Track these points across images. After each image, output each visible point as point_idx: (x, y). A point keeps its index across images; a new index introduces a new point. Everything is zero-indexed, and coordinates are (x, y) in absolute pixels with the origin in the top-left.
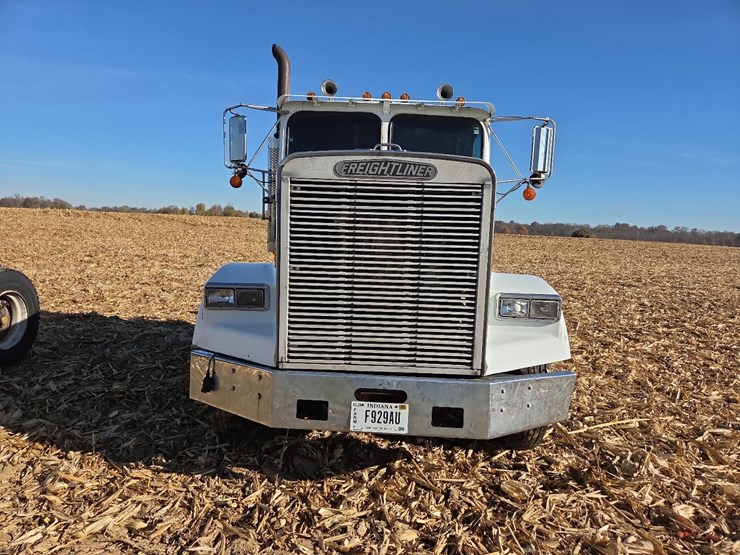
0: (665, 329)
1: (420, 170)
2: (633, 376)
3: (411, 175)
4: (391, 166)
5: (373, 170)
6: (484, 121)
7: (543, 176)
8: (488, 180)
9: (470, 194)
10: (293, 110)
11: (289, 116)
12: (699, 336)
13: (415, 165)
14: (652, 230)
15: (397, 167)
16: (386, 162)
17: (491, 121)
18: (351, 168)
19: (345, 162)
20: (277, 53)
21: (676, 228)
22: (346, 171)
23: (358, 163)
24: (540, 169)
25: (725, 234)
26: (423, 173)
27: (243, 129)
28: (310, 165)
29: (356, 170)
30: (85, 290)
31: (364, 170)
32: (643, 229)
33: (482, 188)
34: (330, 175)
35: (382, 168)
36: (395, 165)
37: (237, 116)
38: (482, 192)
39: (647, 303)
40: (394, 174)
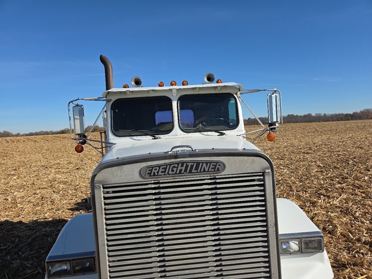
0: (339, 185)
1: (211, 167)
2: (339, 230)
3: (204, 171)
4: (187, 166)
5: (173, 171)
6: (236, 94)
7: (277, 124)
8: (267, 168)
9: (254, 180)
10: (114, 98)
11: (112, 102)
12: (359, 188)
13: (207, 163)
14: (305, 116)
15: (192, 166)
16: (183, 164)
17: (241, 94)
18: (153, 171)
19: (148, 167)
20: (103, 60)
21: (316, 114)
22: (150, 174)
23: (159, 167)
24: (275, 120)
25: (340, 115)
26: (215, 168)
27: (81, 114)
28: (119, 173)
29: (158, 172)
30: (6, 199)
31: (165, 172)
32: (301, 116)
33: (263, 175)
34: (137, 178)
35: (180, 168)
36: (190, 165)
37: (77, 105)
38: (264, 178)
39: (321, 165)
40: (190, 172)
